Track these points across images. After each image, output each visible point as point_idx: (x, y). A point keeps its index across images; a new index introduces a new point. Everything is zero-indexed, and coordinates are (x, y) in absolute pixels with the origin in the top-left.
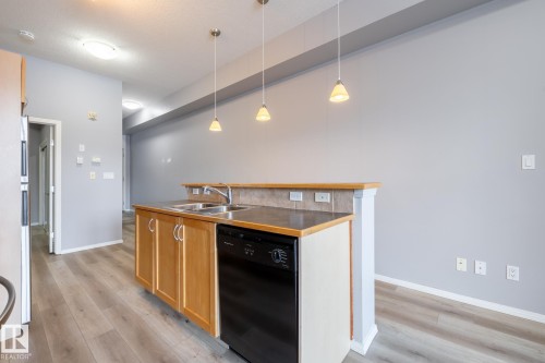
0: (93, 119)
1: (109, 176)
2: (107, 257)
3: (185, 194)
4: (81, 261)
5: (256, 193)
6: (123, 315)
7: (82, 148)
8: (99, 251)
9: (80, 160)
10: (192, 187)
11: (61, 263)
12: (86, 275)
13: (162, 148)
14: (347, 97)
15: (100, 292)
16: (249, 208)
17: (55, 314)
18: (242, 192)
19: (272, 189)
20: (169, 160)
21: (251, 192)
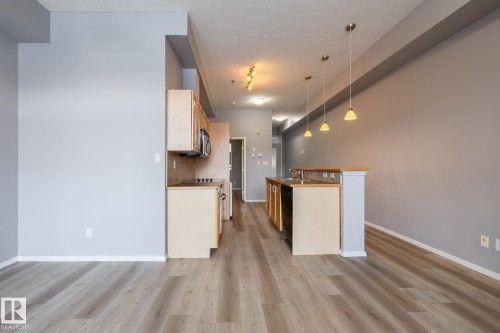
1: (266, 163)
5: (314, 173)
7: (254, 149)
8: (260, 203)
9: (253, 155)
11: (244, 204)
14: (355, 118)
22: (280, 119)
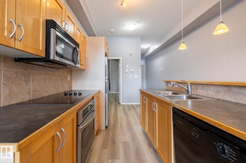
0: (131, 55)
1: (136, 76)
2: (135, 109)
3: (164, 86)
4: (126, 108)
5: (212, 88)
6: (134, 137)
7: (128, 66)
8: (132, 106)
9: (127, 71)
10: (168, 82)
11: (121, 108)
12: (127, 115)
13: (159, 63)
15: (129, 123)
16: (205, 99)
17: (115, 126)
18: (200, 87)
19: (228, 86)
20: (162, 69)
21: (208, 88)
22: (145, 46)
